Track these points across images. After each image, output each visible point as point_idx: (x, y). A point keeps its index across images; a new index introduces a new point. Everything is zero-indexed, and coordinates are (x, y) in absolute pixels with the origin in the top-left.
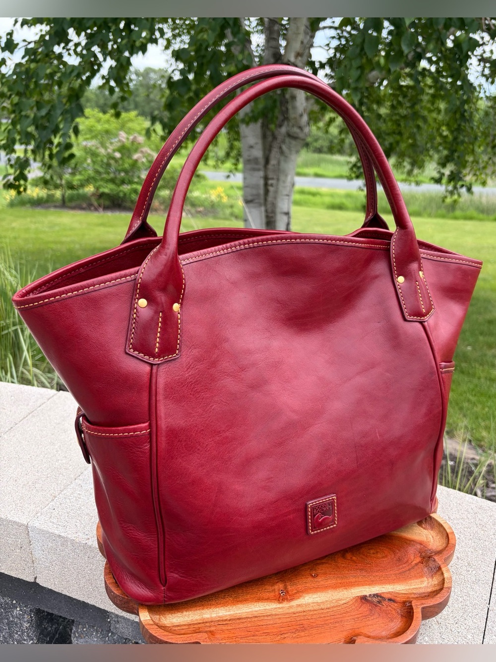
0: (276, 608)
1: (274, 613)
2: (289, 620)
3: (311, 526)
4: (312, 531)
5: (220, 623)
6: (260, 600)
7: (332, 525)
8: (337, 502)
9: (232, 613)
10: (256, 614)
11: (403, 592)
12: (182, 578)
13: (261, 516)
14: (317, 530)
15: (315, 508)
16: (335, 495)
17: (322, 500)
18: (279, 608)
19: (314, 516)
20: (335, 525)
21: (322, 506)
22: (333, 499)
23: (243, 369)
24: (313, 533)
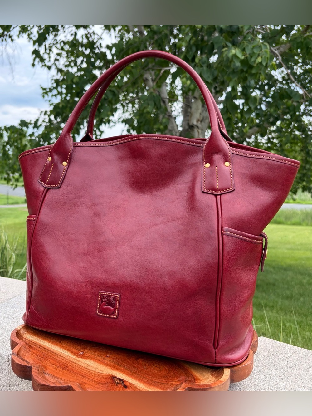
0: (68, 356)
1: (64, 357)
2: (65, 362)
3: (99, 308)
4: (99, 312)
5: (40, 347)
6: (68, 350)
7: (113, 315)
8: (120, 300)
9: (50, 347)
10: (57, 353)
11: (139, 388)
12: (35, 310)
13: (72, 288)
14: (102, 313)
15: (103, 297)
16: (119, 294)
17: (109, 293)
18: (70, 356)
19: (102, 302)
20: (115, 317)
21: (108, 298)
22: (116, 296)
23: (95, 205)
24: (99, 314)
